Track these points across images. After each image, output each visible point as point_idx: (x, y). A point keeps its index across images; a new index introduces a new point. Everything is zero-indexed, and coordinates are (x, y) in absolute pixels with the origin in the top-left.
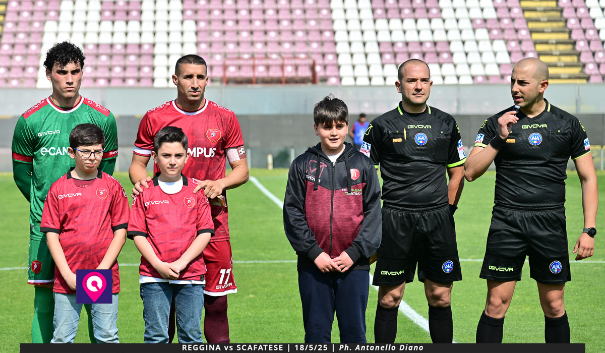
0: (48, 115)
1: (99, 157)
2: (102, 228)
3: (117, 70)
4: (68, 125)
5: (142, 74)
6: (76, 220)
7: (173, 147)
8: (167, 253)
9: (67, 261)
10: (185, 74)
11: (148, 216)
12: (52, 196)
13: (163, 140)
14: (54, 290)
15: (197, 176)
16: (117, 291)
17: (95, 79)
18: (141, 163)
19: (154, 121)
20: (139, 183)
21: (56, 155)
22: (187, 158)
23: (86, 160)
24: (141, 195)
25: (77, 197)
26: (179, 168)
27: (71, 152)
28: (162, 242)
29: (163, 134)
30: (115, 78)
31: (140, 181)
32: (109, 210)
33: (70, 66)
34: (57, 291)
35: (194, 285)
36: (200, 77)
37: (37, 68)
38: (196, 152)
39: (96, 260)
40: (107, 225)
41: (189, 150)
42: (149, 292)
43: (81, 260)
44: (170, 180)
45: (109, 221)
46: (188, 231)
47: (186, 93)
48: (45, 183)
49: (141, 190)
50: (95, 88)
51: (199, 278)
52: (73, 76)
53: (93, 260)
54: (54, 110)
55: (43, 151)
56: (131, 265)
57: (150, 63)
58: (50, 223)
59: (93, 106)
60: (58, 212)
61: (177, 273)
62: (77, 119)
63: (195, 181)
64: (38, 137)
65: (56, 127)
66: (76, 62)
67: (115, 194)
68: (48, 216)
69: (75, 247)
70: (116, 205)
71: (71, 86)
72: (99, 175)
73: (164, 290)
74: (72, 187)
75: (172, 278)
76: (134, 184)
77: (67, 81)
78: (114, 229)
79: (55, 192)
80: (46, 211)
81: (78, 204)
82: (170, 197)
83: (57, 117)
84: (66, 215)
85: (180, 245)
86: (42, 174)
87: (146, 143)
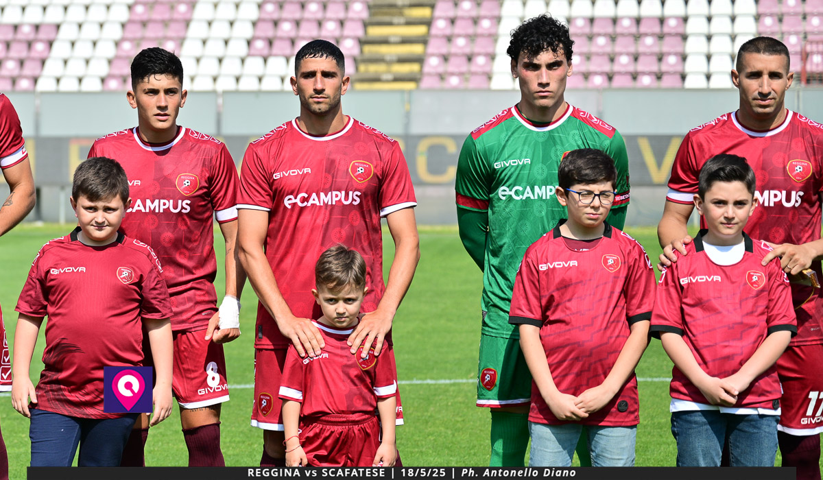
0: (512, 134)
1: (607, 202)
2: (612, 320)
3: (624, 60)
4: (544, 150)
5: (664, 68)
6: (568, 304)
7: (732, 189)
8: (717, 362)
9: (552, 372)
10: (749, 70)
11: (685, 300)
12: (528, 265)
13: (714, 177)
14: (530, 419)
15: (770, 237)
16: (633, 423)
17: (586, 76)
18: (678, 216)
19: (700, 146)
20: (671, 246)
21: (524, 198)
22: (753, 208)
23: (586, 207)
24: (674, 266)
25: (569, 267)
26: (740, 224)
27: (562, 195)
28: (707, 344)
29: (714, 167)
30: (619, 73)
31: (672, 244)
32: (623, 289)
33: (545, 57)
34: (536, 421)
35: (762, 416)
36: (774, 75)
37: (492, 57)
38: (769, 198)
39: (600, 371)
40: (620, 313)
41: (757, 194)
42: (686, 426)
43: (576, 370)
44: (724, 243)
45: (624, 307)
46: (753, 327)
47: (751, 100)
48: (504, 244)
49: (674, 258)
50: (586, 89)
51: (770, 405)
52: (550, 72)
53: (596, 369)
54: (522, 126)
55: (503, 192)
56: (649, 380)
57: (679, 49)
58: (524, 310)
59: (587, 120)
60: (539, 292)
61: (733, 396)
62: (558, 141)
63: (765, 245)
64: (495, 169)
65: (524, 153)
66: (554, 51)
67: (632, 264)
68: (521, 298)
69: (566, 350)
70: (635, 281)
71: (546, 89)
72: (607, 232)
73: (710, 423)
74: (562, 252)
75: (725, 404)
76: (663, 247)
77: (540, 82)
78: (631, 320)
79: (534, 259)
80: (519, 291)
81: (571, 279)
82: (722, 269)
83: (526, 138)
84: (552, 297)
85: (738, 351)
86: (500, 229)
87: (687, 182)
